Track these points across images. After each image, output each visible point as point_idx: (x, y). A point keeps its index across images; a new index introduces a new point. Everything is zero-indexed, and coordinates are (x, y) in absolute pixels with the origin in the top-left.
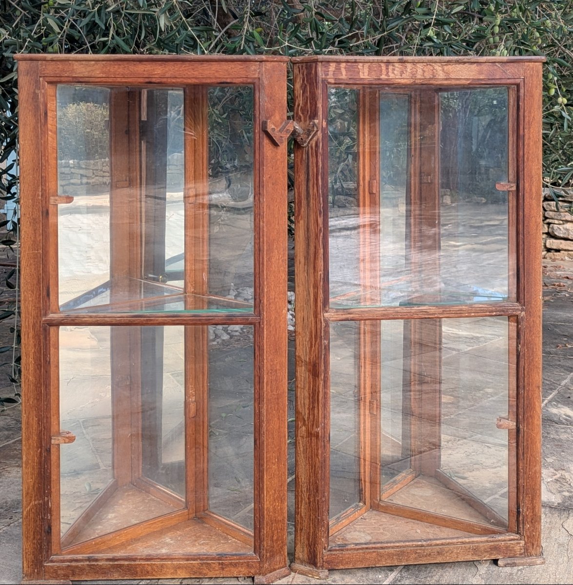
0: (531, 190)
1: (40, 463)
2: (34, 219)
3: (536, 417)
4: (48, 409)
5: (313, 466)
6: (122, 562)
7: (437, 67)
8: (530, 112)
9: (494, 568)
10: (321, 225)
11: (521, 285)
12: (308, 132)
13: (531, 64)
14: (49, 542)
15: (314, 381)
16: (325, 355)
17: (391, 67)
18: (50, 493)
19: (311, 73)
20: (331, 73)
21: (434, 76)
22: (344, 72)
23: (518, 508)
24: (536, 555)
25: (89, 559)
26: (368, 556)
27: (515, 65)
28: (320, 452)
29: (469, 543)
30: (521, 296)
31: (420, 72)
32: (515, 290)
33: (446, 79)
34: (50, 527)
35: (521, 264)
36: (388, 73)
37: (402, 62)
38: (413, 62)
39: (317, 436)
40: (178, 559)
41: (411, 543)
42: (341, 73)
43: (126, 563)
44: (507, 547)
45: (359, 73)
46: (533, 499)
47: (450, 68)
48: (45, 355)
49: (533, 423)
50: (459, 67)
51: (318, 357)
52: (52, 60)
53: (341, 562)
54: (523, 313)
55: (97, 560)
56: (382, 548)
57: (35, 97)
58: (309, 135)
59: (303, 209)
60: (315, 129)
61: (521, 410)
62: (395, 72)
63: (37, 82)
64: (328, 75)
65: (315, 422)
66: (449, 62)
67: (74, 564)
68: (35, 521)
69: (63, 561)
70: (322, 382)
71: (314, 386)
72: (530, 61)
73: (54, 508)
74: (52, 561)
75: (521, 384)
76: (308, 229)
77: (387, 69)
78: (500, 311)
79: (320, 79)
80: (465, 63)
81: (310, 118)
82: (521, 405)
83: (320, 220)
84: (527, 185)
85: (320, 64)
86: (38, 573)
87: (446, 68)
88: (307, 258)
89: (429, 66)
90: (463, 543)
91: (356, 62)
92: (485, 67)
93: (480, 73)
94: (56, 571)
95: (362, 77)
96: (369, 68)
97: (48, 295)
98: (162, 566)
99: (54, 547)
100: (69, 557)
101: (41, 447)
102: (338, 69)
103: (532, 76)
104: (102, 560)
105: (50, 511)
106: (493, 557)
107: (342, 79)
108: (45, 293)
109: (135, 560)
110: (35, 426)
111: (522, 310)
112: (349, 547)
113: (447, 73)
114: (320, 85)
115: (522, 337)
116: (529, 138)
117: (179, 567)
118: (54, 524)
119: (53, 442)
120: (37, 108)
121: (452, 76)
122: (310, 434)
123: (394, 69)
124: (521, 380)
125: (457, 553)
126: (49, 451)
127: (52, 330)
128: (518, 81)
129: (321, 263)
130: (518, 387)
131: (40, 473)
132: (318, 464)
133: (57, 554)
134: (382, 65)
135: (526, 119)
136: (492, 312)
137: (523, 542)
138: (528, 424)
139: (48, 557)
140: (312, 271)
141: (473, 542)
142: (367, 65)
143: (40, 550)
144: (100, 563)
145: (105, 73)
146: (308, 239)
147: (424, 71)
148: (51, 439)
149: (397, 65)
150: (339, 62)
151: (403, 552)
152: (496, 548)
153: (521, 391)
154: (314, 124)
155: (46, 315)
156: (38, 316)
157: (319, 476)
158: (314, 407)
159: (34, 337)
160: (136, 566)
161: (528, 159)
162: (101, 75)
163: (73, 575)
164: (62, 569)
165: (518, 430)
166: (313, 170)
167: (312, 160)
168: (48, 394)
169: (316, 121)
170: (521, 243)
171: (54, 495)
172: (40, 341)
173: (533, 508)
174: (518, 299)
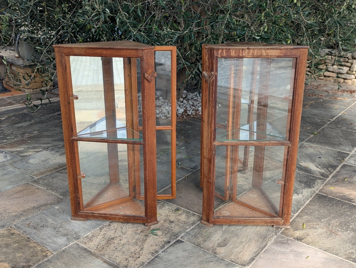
0: (298, 100)
1: (74, 183)
2: (65, 105)
3: (292, 181)
4: (76, 167)
5: (209, 192)
6: (102, 215)
7: (263, 51)
8: (301, 69)
9: (272, 228)
10: (213, 112)
11: (291, 135)
12: (210, 77)
13: (303, 49)
14: (79, 207)
15: (210, 164)
16: (214, 156)
17: (244, 51)
18: (78, 193)
19: (211, 53)
20: (219, 54)
21: (261, 55)
22: (225, 53)
23: (283, 210)
24: (288, 225)
25: (92, 213)
26: (227, 221)
27: (296, 50)
28: (211, 188)
29: (263, 220)
30: (290, 139)
31: (256, 53)
32: (288, 137)
33: (266, 56)
34: (79, 203)
35: (291, 127)
36: (242, 53)
37: (248, 49)
38: (253, 49)
39: (210, 183)
40: (120, 216)
41: (242, 218)
42: (224, 54)
43: (104, 215)
44: (277, 222)
45: (231, 53)
46: (288, 208)
47: (268, 51)
48: (73, 150)
49: (291, 183)
50: (272, 51)
51: (211, 157)
52: (66, 48)
53: (218, 222)
54: (291, 145)
55: (94, 214)
56: (232, 219)
57: (61, 61)
58: (210, 78)
59: (207, 105)
60: (212, 76)
61: (286, 178)
62: (246, 53)
63: (62, 55)
64: (218, 54)
65: (210, 178)
66: (268, 49)
67: (87, 214)
68: (74, 201)
69: (84, 213)
70: (212, 166)
71: (210, 166)
72: (303, 48)
73: (80, 197)
74: (81, 213)
75: (287, 170)
76: (209, 112)
77: (242, 52)
78: (281, 144)
79: (215, 56)
80: (275, 49)
81: (211, 71)
82: (287, 177)
83: (213, 110)
84: (296, 98)
85: (215, 50)
86: (76, 216)
87: (267, 51)
88: (208, 123)
89: (260, 51)
90: (261, 219)
91: (229, 49)
92: (283, 51)
93: (281, 53)
94: (82, 216)
95: (232, 55)
96: (235, 51)
97: (72, 130)
98: (115, 217)
99: (81, 208)
100: (86, 212)
101: (74, 179)
102: (222, 52)
103: (303, 54)
104: (96, 214)
105: (79, 198)
106: (272, 225)
107: (224, 56)
108: (71, 130)
109: (106, 215)
110: (72, 172)
111: (290, 144)
112: (220, 218)
113: (267, 53)
114: (215, 58)
115: (289, 153)
116: (299, 79)
117: (121, 218)
118: (81, 202)
119: (78, 177)
120: (62, 65)
121: (269, 54)
122: (208, 182)
123: (245, 52)
124: (288, 168)
125: (259, 223)
126: (77, 180)
127: (75, 142)
128: (297, 56)
129: (213, 125)
130: (286, 170)
131: (74, 187)
132: (210, 192)
133: (82, 211)
134: (240, 50)
135: (299, 72)
136: (278, 144)
137: (283, 221)
138: (289, 183)
139: (79, 211)
140: (210, 127)
141: (265, 220)
142: (234, 50)
143: (77, 209)
144: (95, 215)
145: (85, 53)
146: (209, 116)
147: (257, 53)
148: (77, 176)
149: (246, 50)
150: (223, 49)
151: (239, 221)
152: (273, 222)
153: (287, 172)
154: (212, 74)
155: (72, 137)
156: (69, 137)
157: (211, 195)
158: (209, 173)
159: (69, 144)
160: (107, 217)
161: (298, 87)
162: (84, 54)
163: (87, 217)
164: (84, 215)
165: (285, 185)
166: (211, 91)
167: (211, 87)
168: (75, 162)
169: (213, 73)
170: (292, 119)
171: (80, 193)
172: (71, 146)
173: (288, 210)
174: (289, 140)
